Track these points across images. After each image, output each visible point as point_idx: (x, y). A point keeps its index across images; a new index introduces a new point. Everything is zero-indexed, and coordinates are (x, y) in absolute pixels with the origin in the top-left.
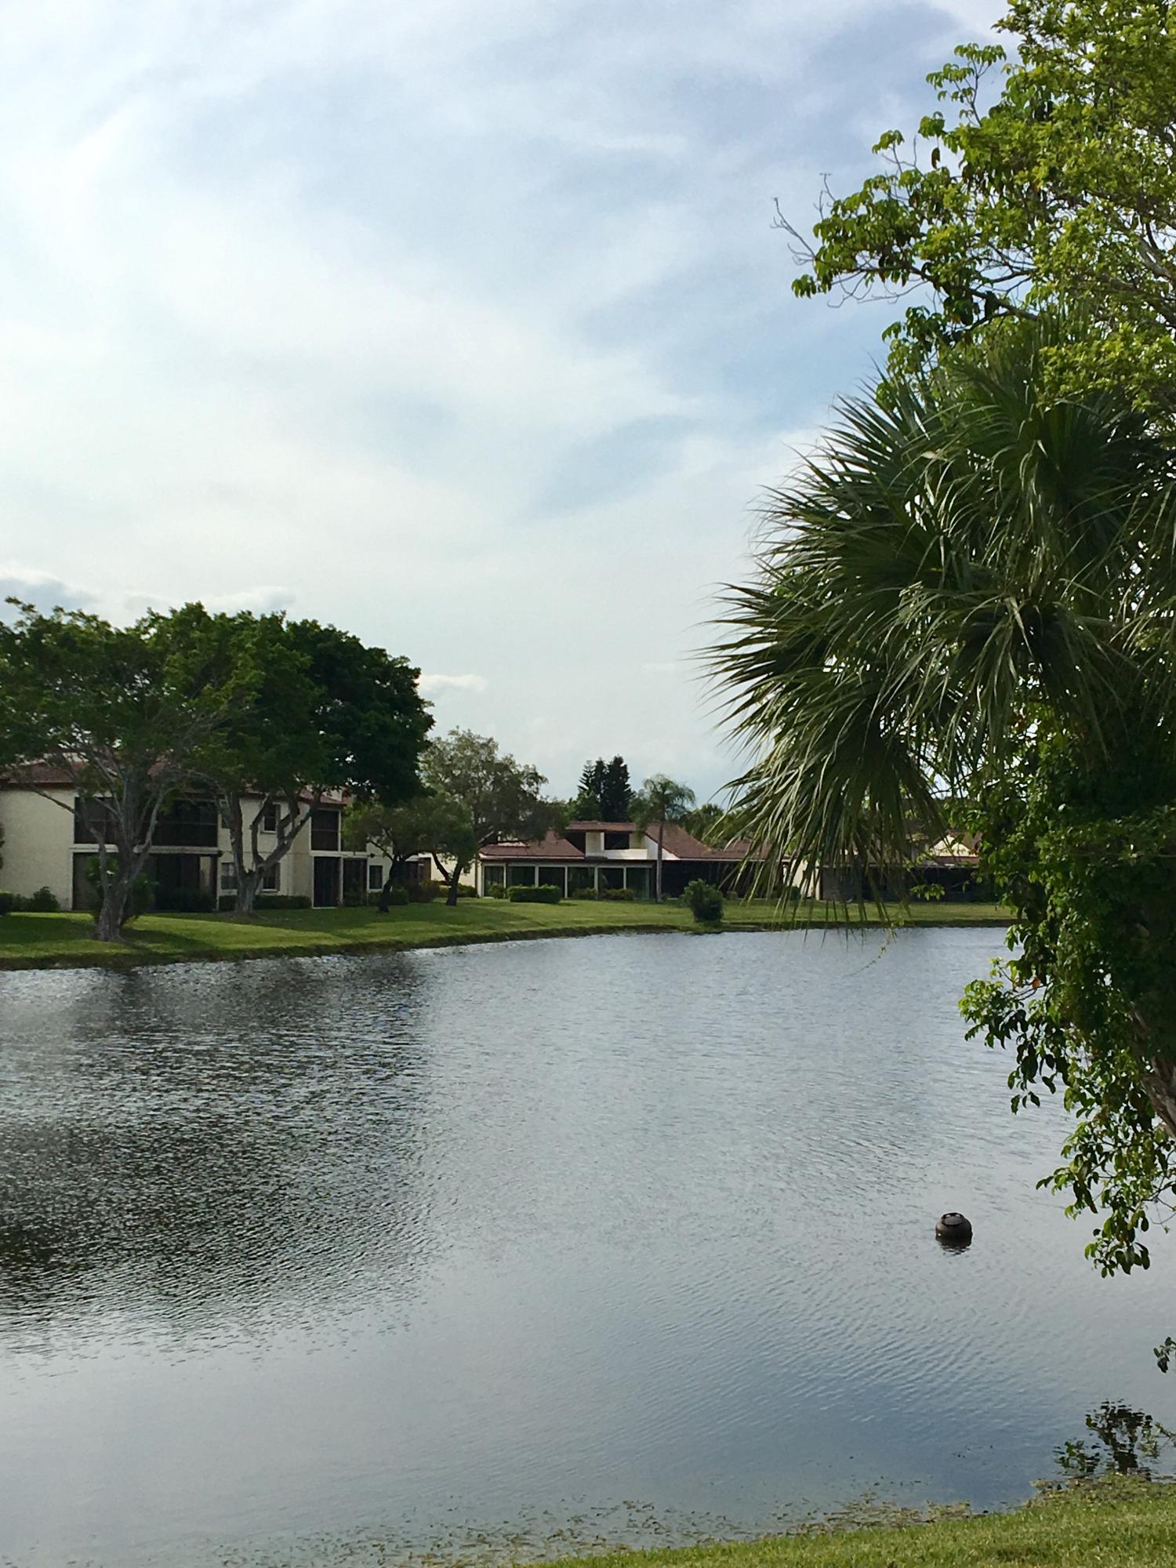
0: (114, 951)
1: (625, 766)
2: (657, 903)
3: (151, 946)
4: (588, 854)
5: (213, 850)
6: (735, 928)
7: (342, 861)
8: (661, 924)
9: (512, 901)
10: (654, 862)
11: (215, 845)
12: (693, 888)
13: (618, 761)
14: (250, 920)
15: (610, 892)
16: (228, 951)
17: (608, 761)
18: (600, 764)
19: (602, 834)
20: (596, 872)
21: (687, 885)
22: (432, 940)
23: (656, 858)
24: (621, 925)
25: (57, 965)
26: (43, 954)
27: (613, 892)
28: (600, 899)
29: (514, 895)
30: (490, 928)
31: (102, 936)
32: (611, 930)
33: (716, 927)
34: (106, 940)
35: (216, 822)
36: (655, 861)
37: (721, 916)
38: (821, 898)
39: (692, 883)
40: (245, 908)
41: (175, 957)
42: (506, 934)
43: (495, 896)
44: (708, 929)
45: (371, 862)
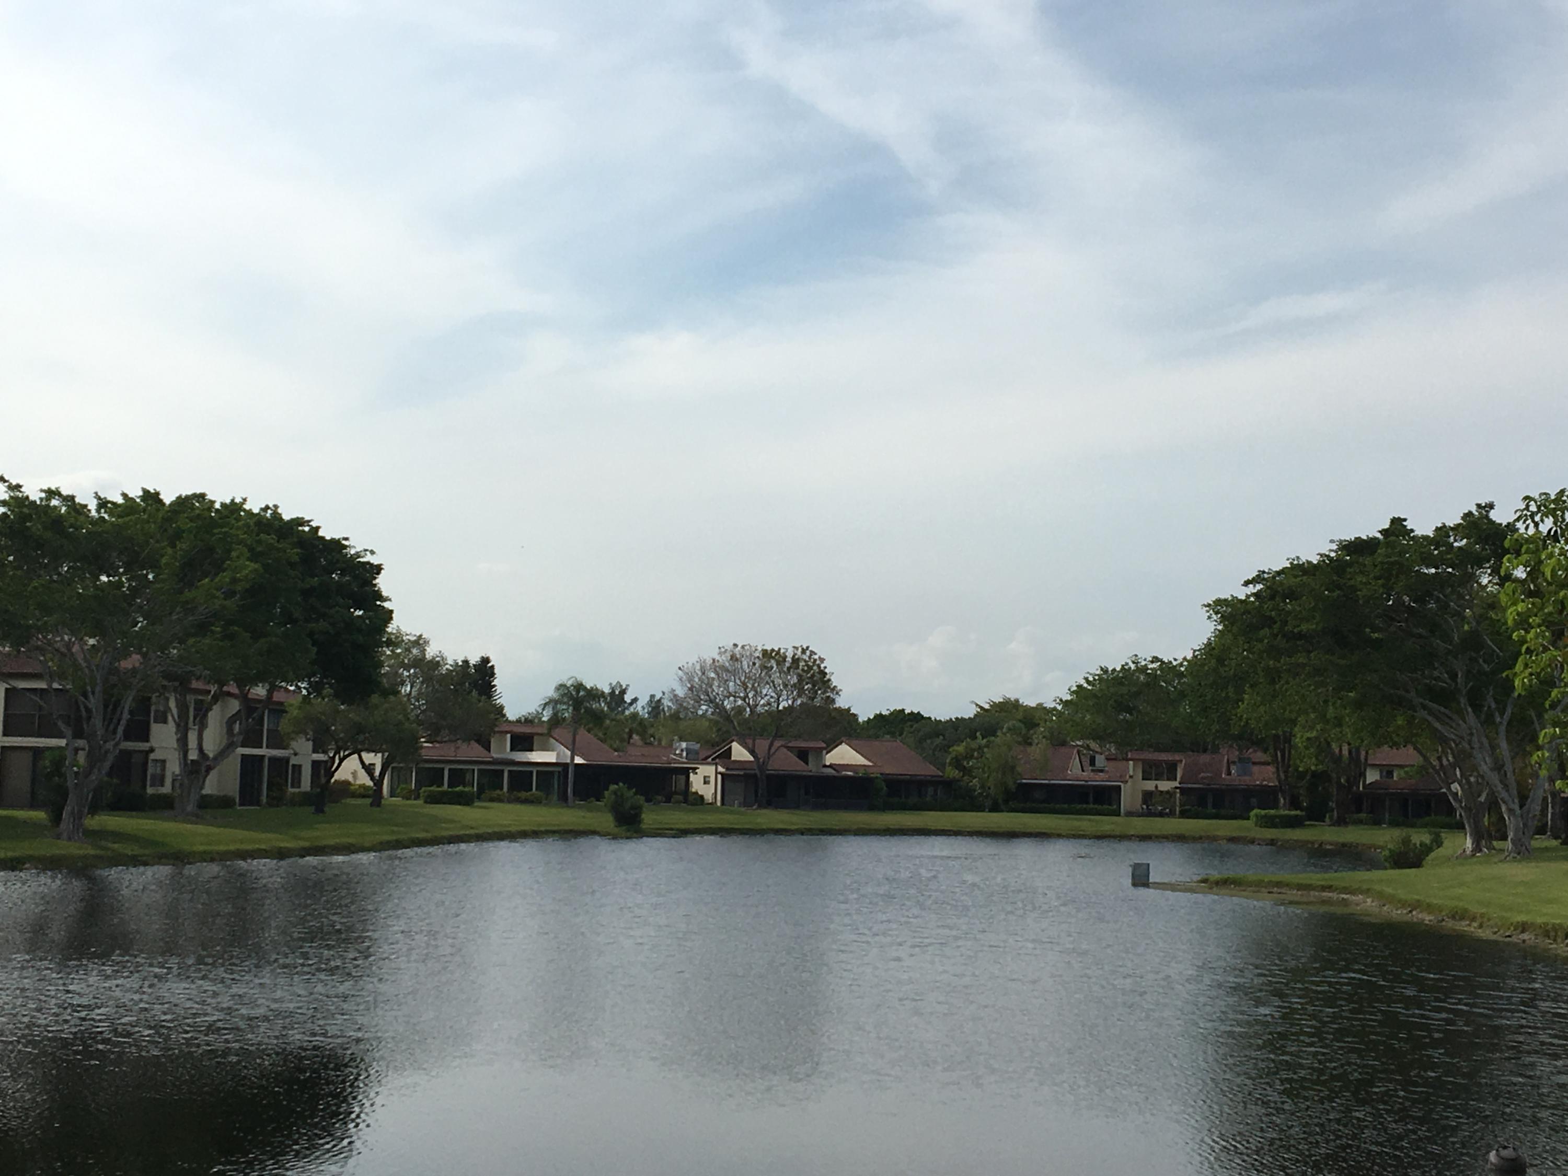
0: (81, 852)
1: (493, 667)
2: (568, 807)
3: (116, 846)
4: (495, 755)
5: (144, 746)
6: (658, 833)
7: (266, 761)
8: (581, 828)
9: (426, 802)
10: (565, 766)
11: (147, 740)
12: (615, 793)
13: (485, 660)
14: (197, 818)
15: (519, 795)
16: (194, 852)
17: (474, 660)
18: (466, 662)
19: (509, 736)
20: (506, 775)
21: (607, 790)
22: (381, 843)
23: (569, 761)
24: (543, 829)
25: (27, 866)
26: (10, 854)
27: (523, 795)
28: (510, 801)
29: (429, 796)
30: (427, 831)
31: (65, 835)
32: (535, 834)
33: (636, 832)
34: (69, 839)
35: (149, 716)
36: (567, 764)
37: (640, 822)
38: (723, 803)
39: (613, 787)
40: (190, 808)
41: (144, 858)
42: (443, 837)
43: (403, 798)
44: (629, 834)
45: (294, 761)
